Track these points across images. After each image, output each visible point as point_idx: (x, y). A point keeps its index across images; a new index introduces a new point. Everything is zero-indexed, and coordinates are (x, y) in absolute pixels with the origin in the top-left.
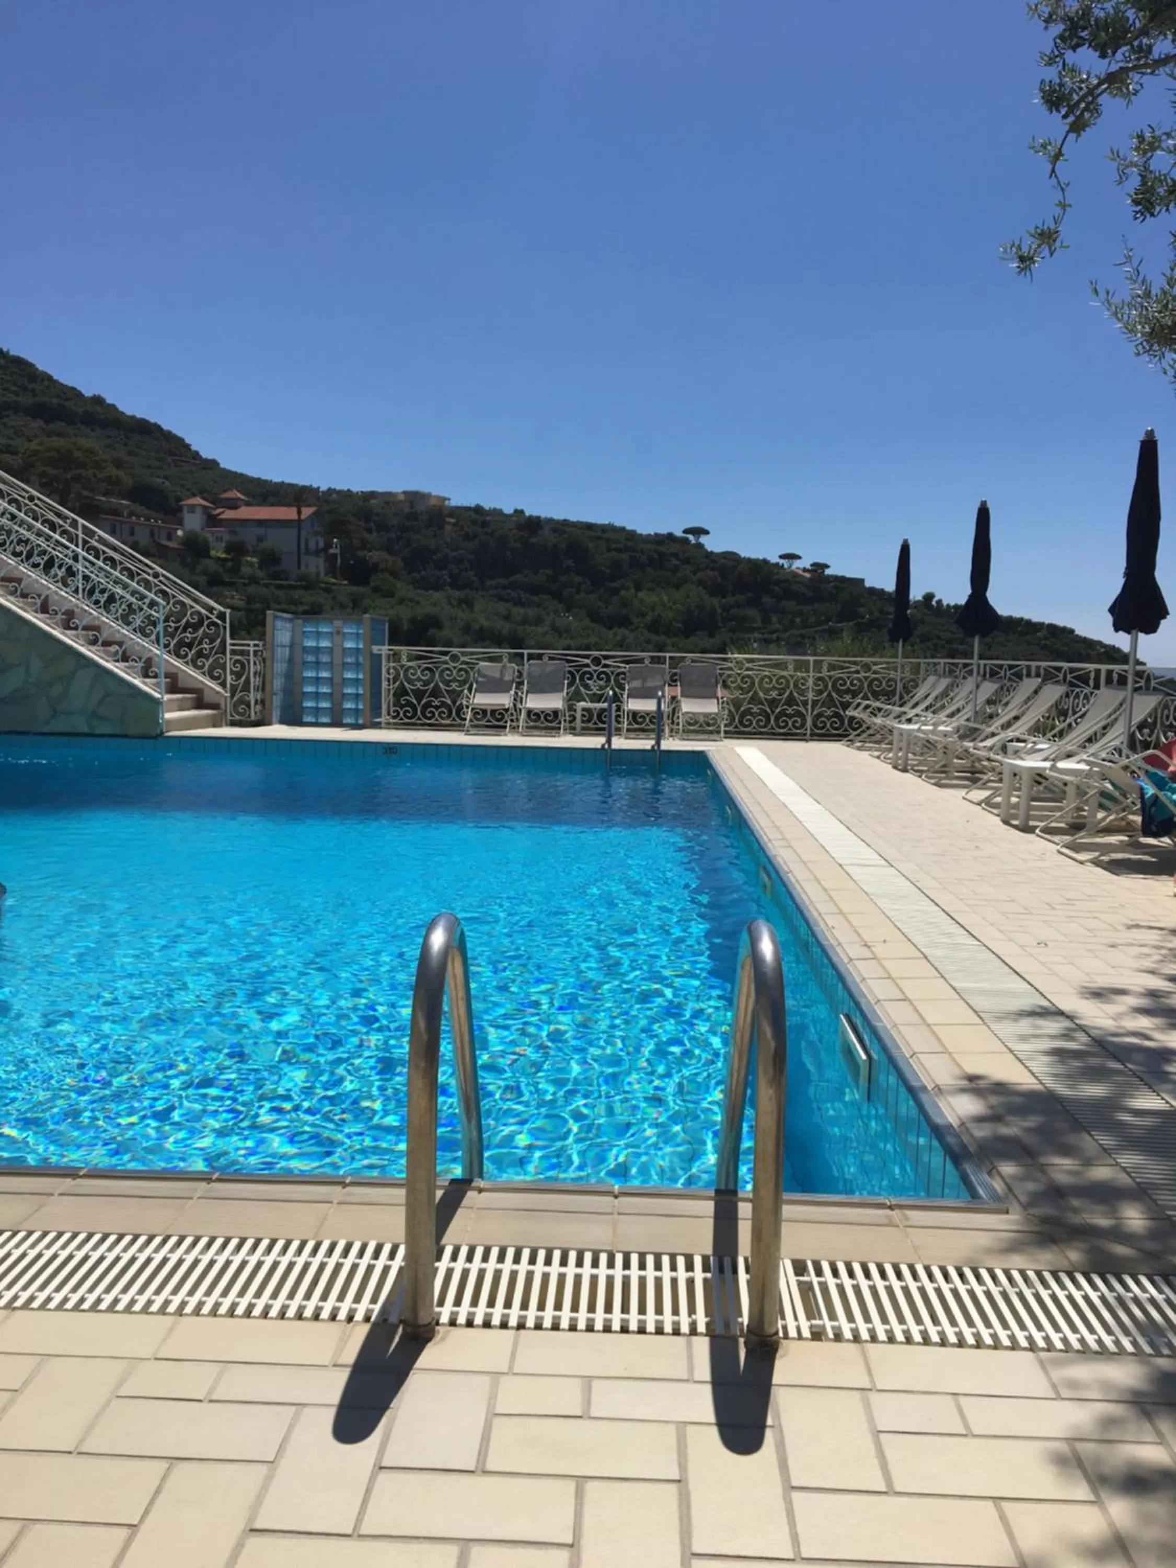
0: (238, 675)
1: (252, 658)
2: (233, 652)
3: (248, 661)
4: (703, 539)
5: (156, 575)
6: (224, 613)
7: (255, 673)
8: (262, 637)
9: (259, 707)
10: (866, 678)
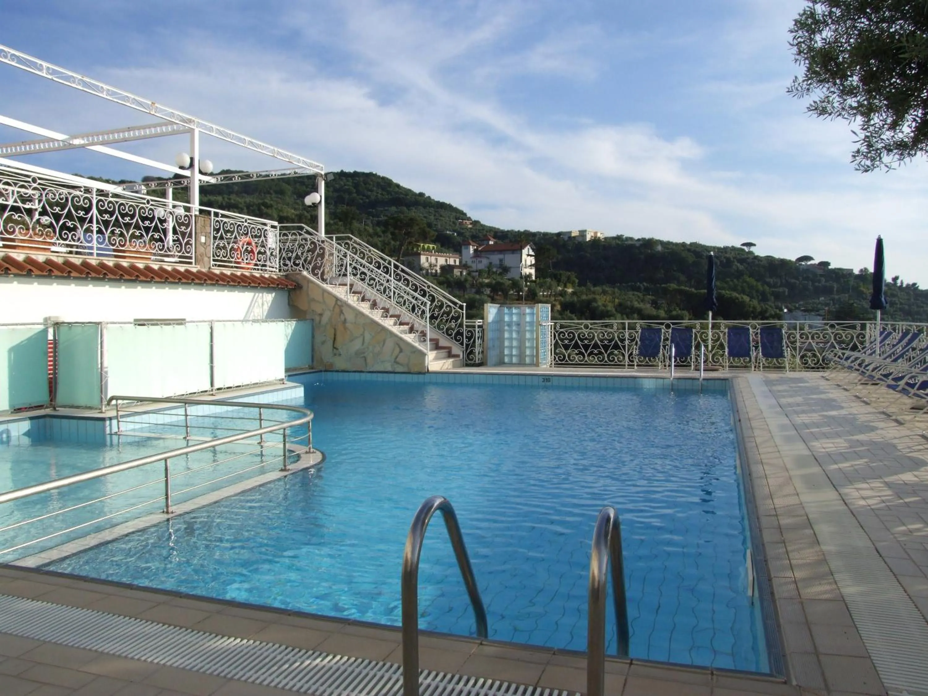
0: (469, 338)
1: (477, 329)
2: (467, 326)
3: (475, 331)
4: (752, 249)
5: (429, 287)
6: (463, 306)
7: (478, 338)
8: (482, 318)
9: (481, 356)
10: (833, 333)
